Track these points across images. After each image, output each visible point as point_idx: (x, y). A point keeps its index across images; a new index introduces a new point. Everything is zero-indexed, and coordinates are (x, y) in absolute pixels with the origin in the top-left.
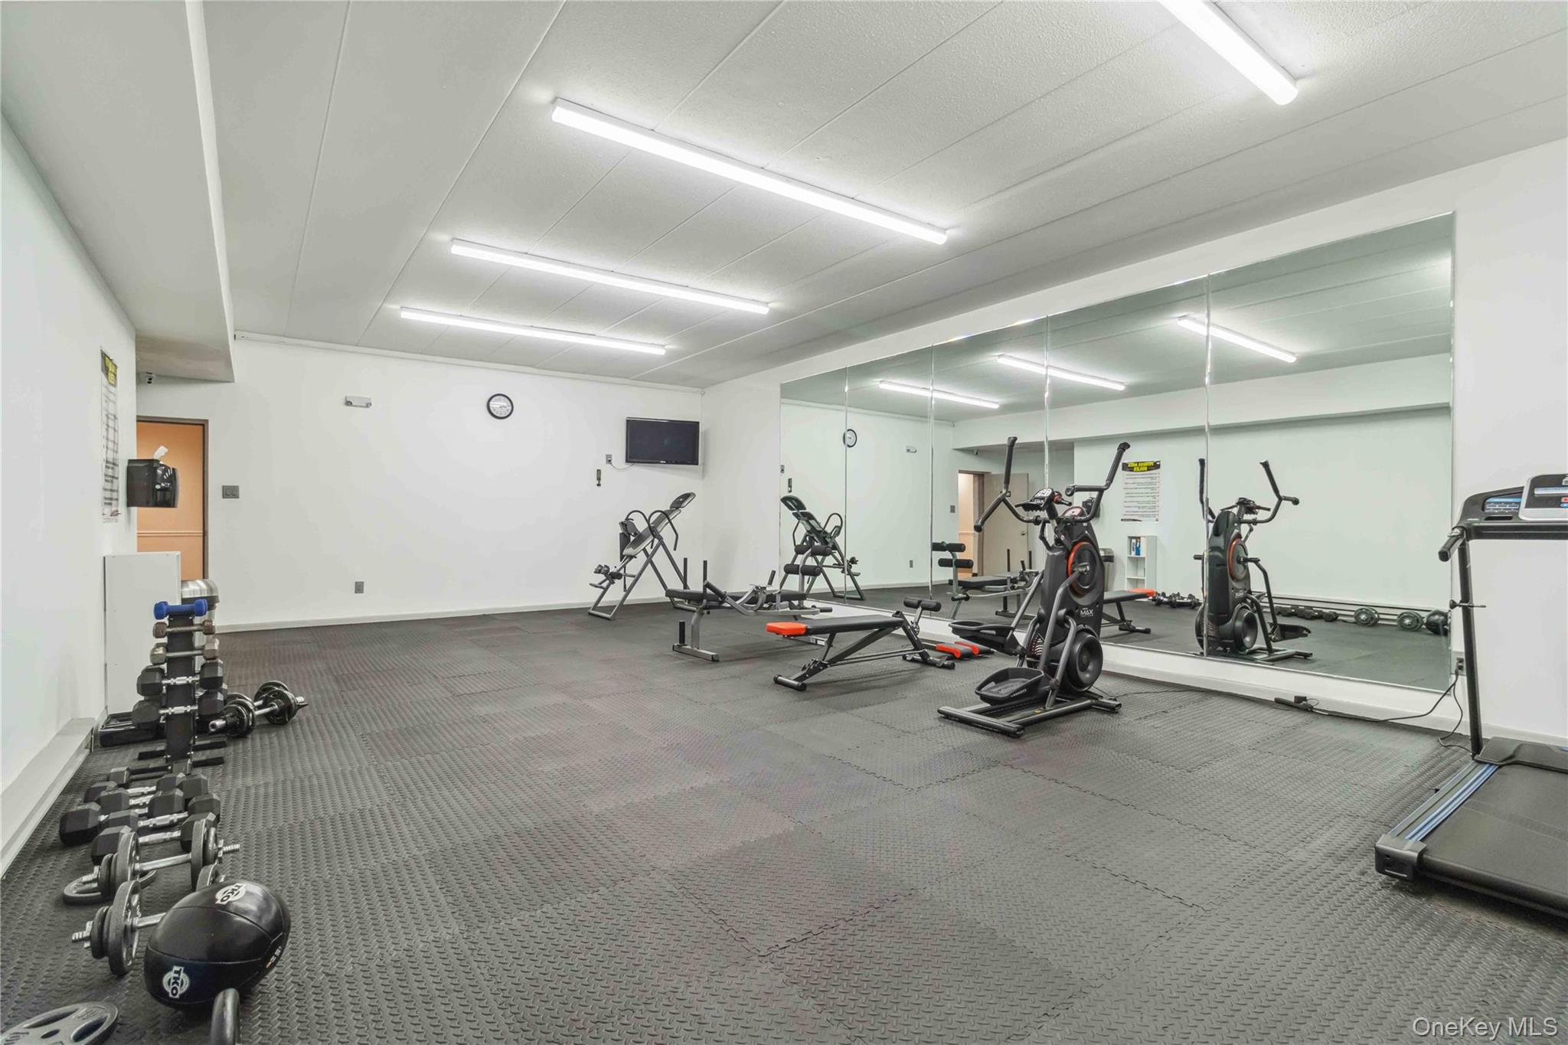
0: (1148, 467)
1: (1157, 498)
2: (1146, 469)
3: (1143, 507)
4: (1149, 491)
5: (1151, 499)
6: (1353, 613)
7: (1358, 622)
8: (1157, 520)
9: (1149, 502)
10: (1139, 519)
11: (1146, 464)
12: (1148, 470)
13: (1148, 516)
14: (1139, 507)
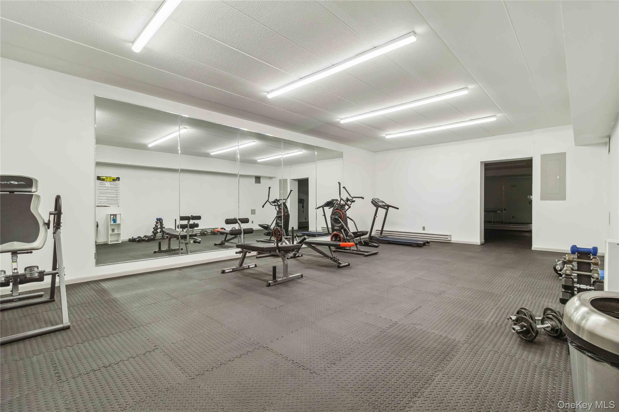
0: (113, 179)
1: (119, 195)
2: (112, 180)
3: (111, 200)
4: (114, 191)
5: (115, 195)
6: (200, 232)
7: (201, 235)
8: (118, 206)
9: (113, 197)
10: (108, 206)
11: (112, 178)
12: (113, 181)
13: (114, 204)
14: (108, 200)
